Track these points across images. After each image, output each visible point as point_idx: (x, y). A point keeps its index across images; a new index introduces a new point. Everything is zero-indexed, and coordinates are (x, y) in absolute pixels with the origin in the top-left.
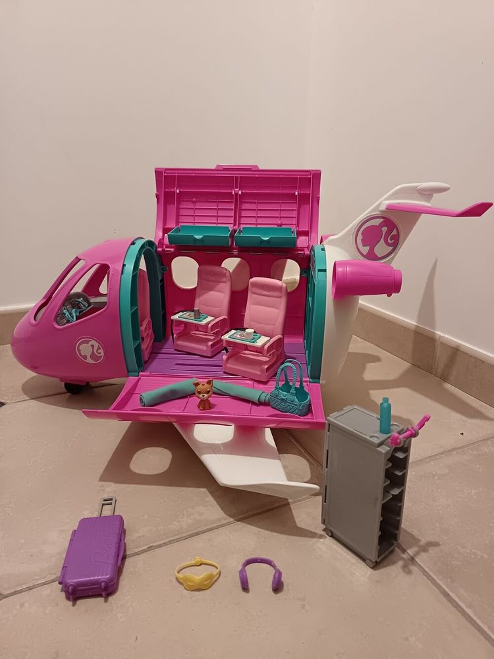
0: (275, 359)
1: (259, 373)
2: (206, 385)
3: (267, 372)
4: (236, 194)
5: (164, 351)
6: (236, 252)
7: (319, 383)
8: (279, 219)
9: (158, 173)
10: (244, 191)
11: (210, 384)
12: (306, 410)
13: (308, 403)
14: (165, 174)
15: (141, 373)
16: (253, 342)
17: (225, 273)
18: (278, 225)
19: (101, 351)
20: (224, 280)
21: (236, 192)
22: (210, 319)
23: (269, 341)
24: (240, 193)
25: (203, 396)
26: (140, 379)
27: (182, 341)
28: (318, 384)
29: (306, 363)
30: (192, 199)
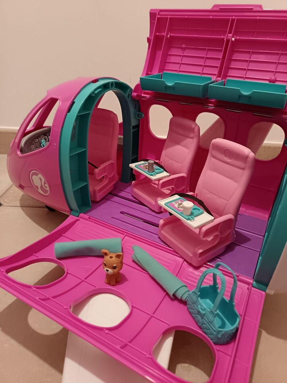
0: (216, 243)
1: (191, 255)
2: (114, 259)
3: (199, 257)
4: (228, 41)
5: (122, 194)
6: (211, 106)
7: (265, 291)
8: (272, 74)
9: (153, 14)
10: (238, 38)
11: (119, 258)
12: (228, 339)
13: (233, 331)
14: (159, 16)
15: (82, 215)
16: (189, 219)
17: (194, 129)
18: (270, 81)
19: (47, 185)
20: (192, 135)
21: (228, 38)
22: (165, 174)
23: (212, 221)
24: (233, 39)
25: (107, 271)
26: (79, 220)
27: (138, 189)
28: (263, 293)
29: (260, 252)
30: (181, 45)
